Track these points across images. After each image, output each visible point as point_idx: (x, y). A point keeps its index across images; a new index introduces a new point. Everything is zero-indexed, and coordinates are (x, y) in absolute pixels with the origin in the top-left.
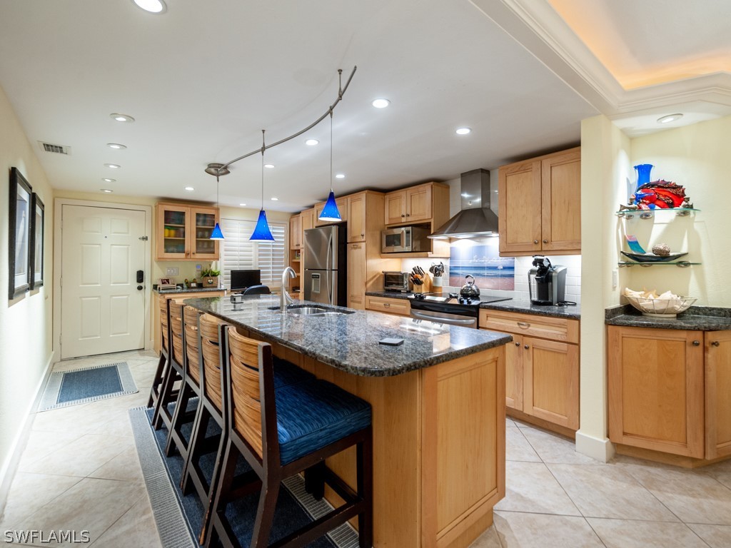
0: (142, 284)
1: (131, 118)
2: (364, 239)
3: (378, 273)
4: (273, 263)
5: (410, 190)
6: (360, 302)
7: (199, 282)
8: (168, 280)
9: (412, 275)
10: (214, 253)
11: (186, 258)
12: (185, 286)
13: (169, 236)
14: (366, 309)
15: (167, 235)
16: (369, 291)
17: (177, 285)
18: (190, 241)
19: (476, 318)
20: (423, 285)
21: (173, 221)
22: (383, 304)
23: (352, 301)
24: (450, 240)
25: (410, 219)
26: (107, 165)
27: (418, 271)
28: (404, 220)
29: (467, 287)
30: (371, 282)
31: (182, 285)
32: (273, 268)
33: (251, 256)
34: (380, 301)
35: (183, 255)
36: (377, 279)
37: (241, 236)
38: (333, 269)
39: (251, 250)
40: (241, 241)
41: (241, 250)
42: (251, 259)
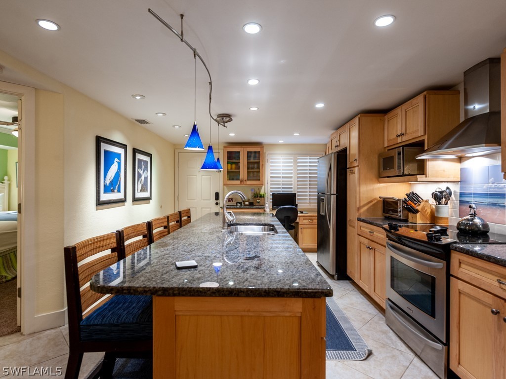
0: (218, 201)
1: (143, 96)
2: (357, 165)
3: (375, 199)
4: (309, 188)
5: (404, 107)
6: (354, 227)
7: (251, 201)
8: (232, 199)
9: (405, 201)
10: (259, 180)
11: (241, 184)
12: (243, 204)
13: (231, 169)
14: (359, 235)
15: (229, 168)
16: (362, 217)
17: (237, 203)
18: (243, 172)
19: (445, 262)
20: (418, 215)
21: (234, 158)
22: (368, 231)
23: (350, 225)
24: (460, 159)
25: (405, 138)
26: (174, 126)
28: (399, 140)
29: (468, 220)
30: (365, 208)
31: (240, 203)
33: (292, 182)
34: (367, 228)
35: (238, 182)
36: (373, 205)
37: (283, 166)
38: (332, 193)
39: (291, 177)
40: (283, 170)
41: (283, 177)
42: (291, 184)
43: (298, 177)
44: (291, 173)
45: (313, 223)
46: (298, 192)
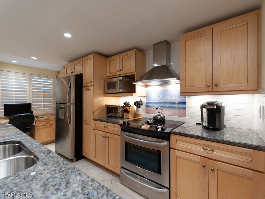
2: (92, 85)
3: (103, 106)
4: (44, 100)
5: (121, 55)
6: (90, 125)
9: (123, 107)
14: (94, 129)
16: (96, 118)
19: (168, 141)
20: (130, 113)
22: (103, 126)
23: (85, 124)
24: (146, 86)
25: (122, 73)
27: (127, 104)
28: (118, 73)
29: (157, 115)
30: (98, 112)
32: (44, 102)
33: (26, 95)
36: (102, 109)
37: (16, 82)
38: (72, 103)
39: (26, 91)
40: (16, 85)
41: (16, 91)
42: (26, 97)
43: (33, 92)
44: (26, 88)
45: (48, 124)
46: (33, 102)
